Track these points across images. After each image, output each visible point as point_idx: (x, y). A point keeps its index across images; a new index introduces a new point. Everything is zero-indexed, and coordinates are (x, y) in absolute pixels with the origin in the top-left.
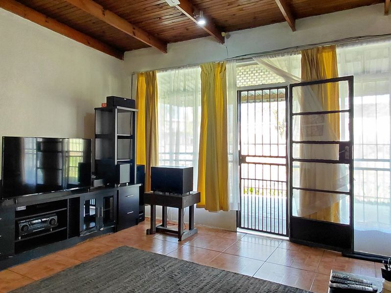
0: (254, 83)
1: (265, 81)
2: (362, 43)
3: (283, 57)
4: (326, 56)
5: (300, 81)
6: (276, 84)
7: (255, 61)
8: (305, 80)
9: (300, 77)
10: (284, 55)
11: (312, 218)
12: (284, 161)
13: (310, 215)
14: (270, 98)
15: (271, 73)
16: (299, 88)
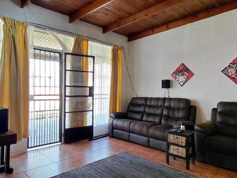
0: (42, 46)
1: (49, 46)
2: (96, 42)
3: (64, 36)
4: (85, 43)
5: (71, 52)
6: (55, 50)
7: (48, 32)
8: (73, 53)
9: (71, 50)
10: (65, 35)
11: (75, 127)
12: (58, 97)
13: (75, 125)
14: (50, 58)
15: (56, 43)
16: (70, 56)
